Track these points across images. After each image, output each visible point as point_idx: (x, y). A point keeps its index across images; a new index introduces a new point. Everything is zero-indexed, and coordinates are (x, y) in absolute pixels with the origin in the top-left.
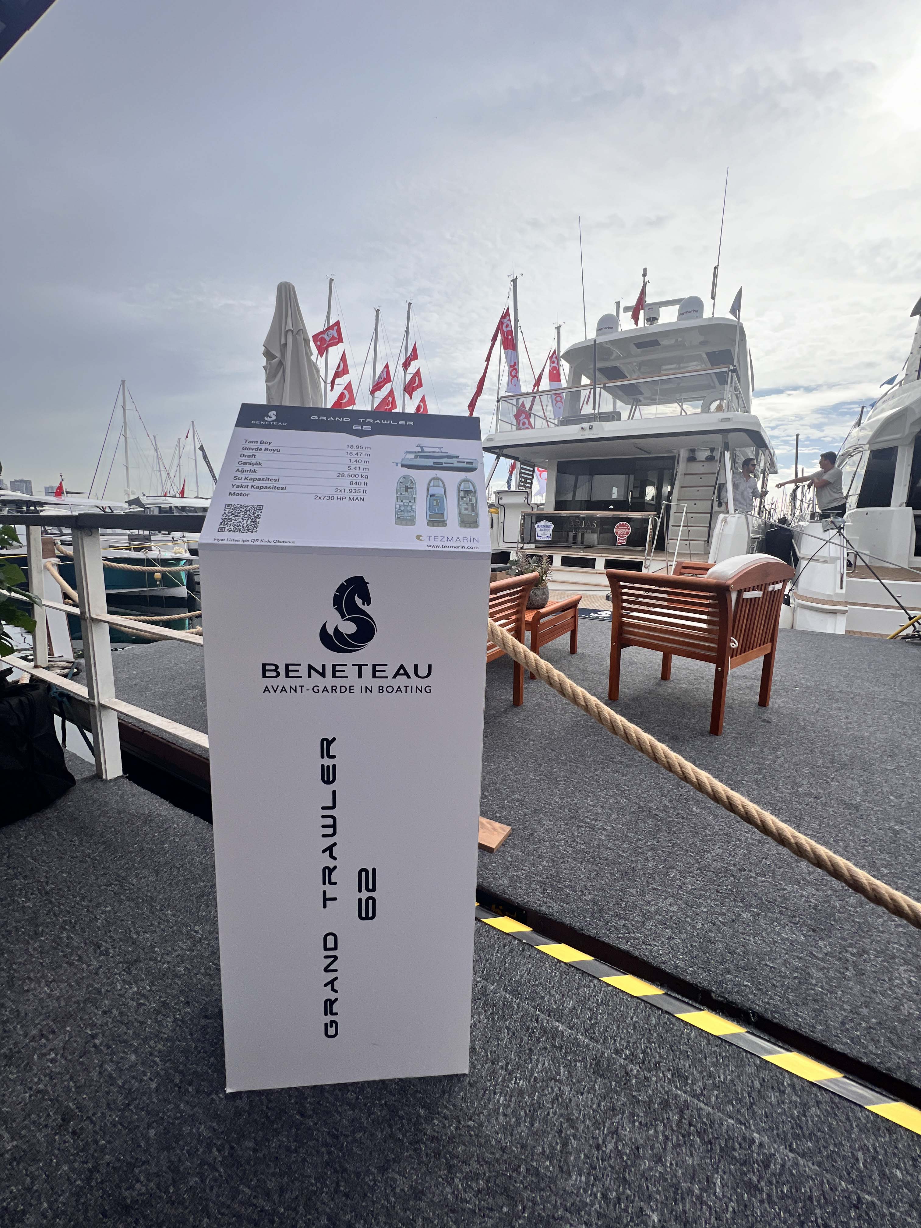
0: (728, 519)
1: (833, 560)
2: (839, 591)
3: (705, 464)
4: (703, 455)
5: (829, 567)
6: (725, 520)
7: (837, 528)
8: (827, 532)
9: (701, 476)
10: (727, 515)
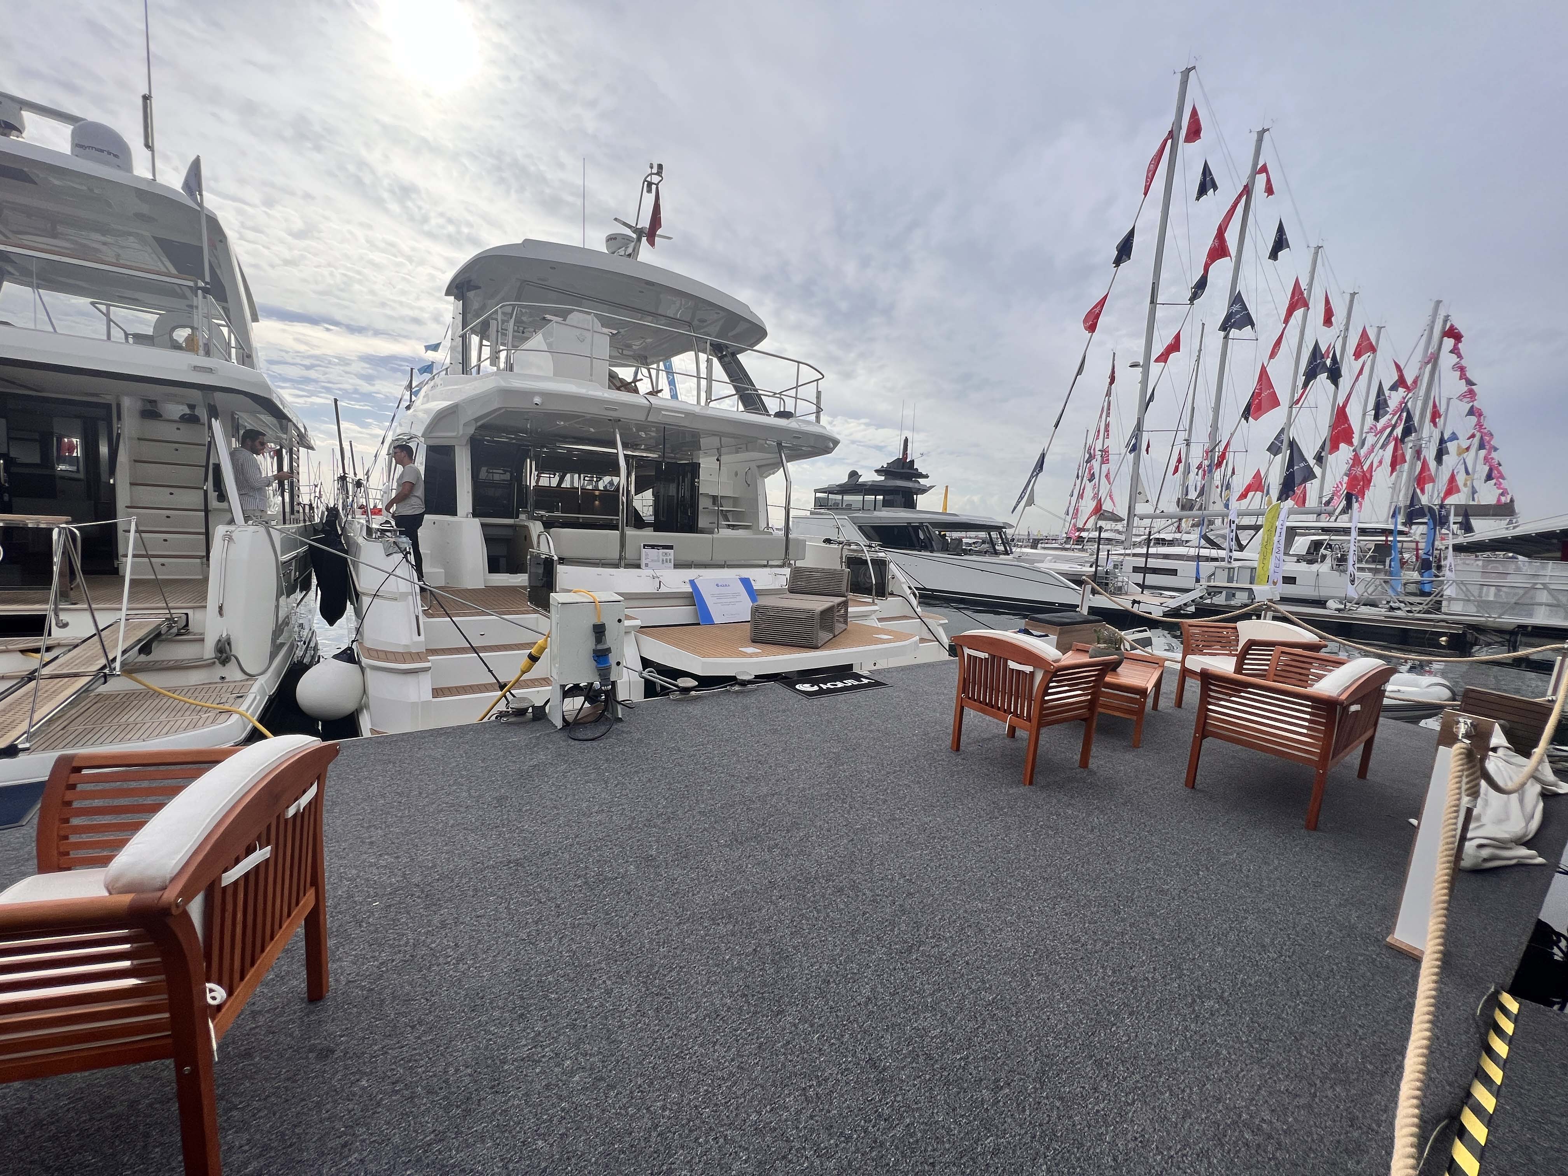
0: (234, 536)
1: (403, 596)
2: (416, 638)
3: (180, 426)
4: (175, 410)
5: (399, 605)
6: (229, 538)
7: (402, 552)
8: (391, 557)
9: (177, 445)
10: (231, 528)
